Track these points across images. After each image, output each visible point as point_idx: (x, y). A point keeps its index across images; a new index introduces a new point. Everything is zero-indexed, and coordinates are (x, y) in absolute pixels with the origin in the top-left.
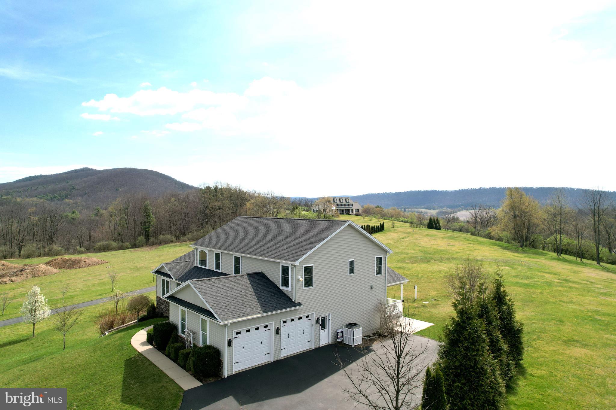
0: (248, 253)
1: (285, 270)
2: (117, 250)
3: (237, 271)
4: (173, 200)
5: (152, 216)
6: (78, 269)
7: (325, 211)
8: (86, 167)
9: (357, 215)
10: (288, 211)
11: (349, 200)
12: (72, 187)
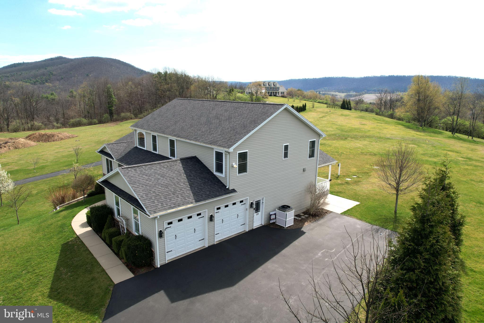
0: (182, 136)
1: (219, 156)
2: (87, 126)
3: (173, 154)
4: (130, 83)
5: (114, 97)
6: (53, 143)
7: (256, 93)
8: (60, 56)
9: (283, 97)
10: (226, 93)
11: (276, 84)
12: (50, 73)
